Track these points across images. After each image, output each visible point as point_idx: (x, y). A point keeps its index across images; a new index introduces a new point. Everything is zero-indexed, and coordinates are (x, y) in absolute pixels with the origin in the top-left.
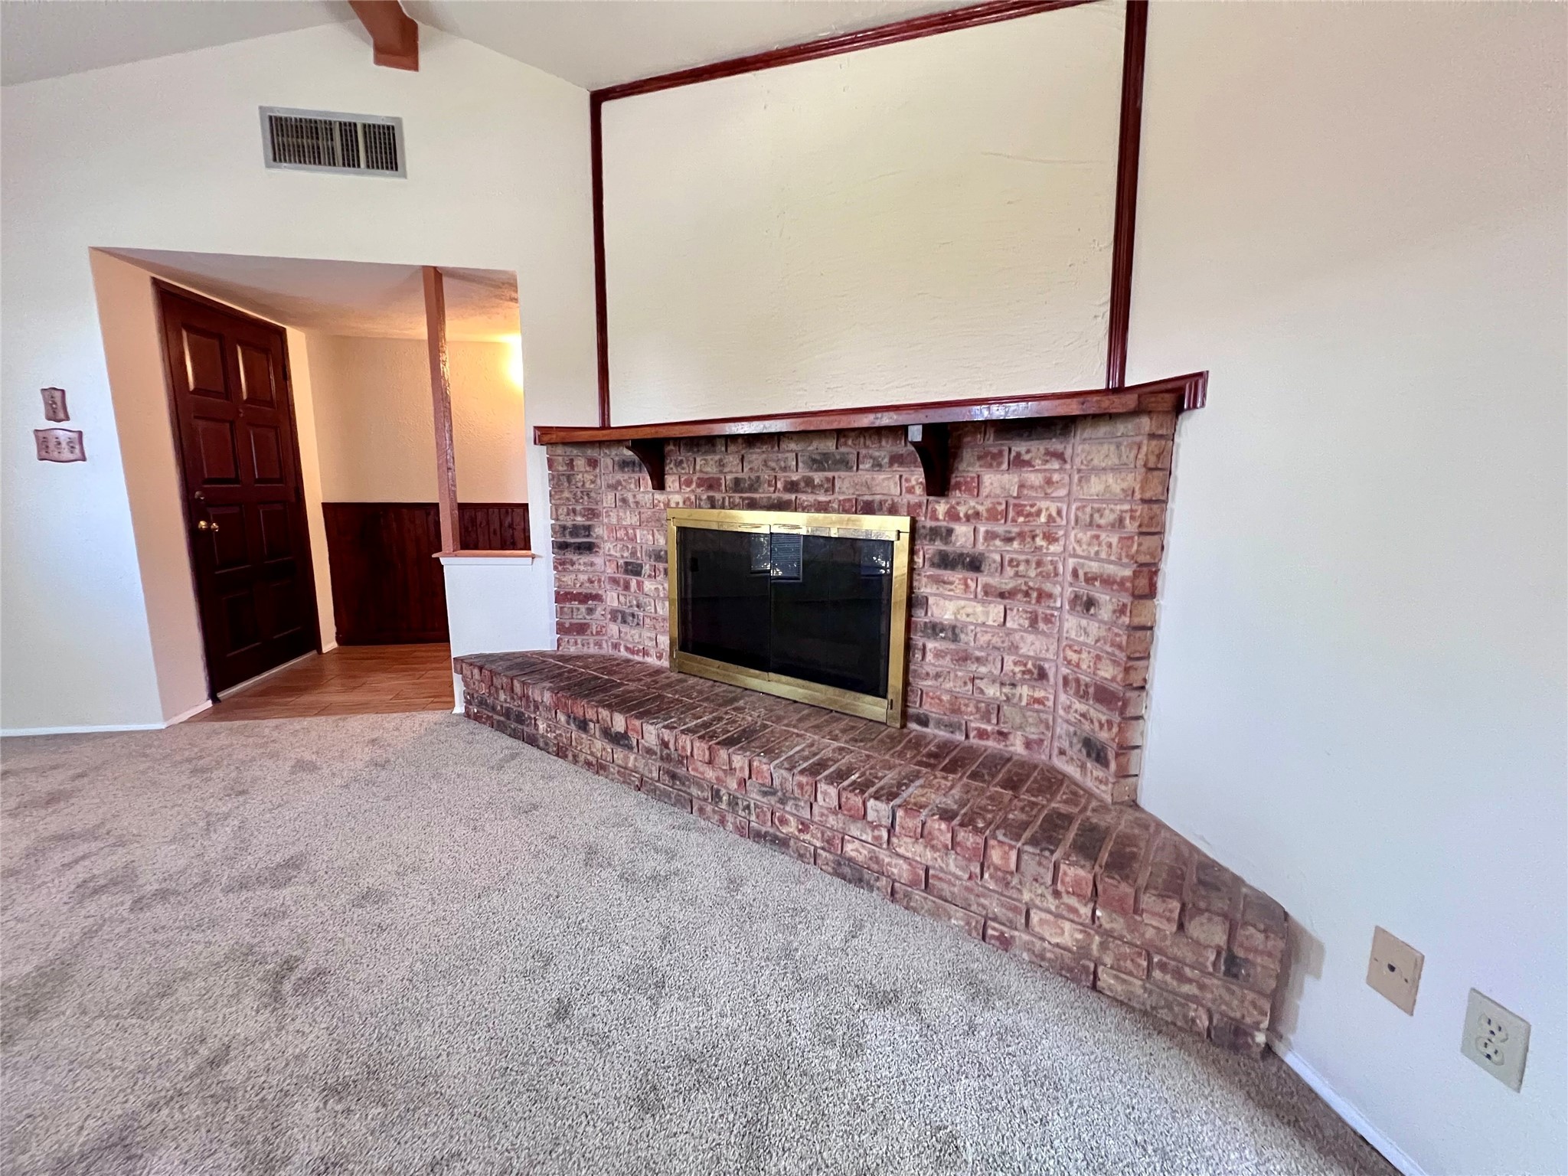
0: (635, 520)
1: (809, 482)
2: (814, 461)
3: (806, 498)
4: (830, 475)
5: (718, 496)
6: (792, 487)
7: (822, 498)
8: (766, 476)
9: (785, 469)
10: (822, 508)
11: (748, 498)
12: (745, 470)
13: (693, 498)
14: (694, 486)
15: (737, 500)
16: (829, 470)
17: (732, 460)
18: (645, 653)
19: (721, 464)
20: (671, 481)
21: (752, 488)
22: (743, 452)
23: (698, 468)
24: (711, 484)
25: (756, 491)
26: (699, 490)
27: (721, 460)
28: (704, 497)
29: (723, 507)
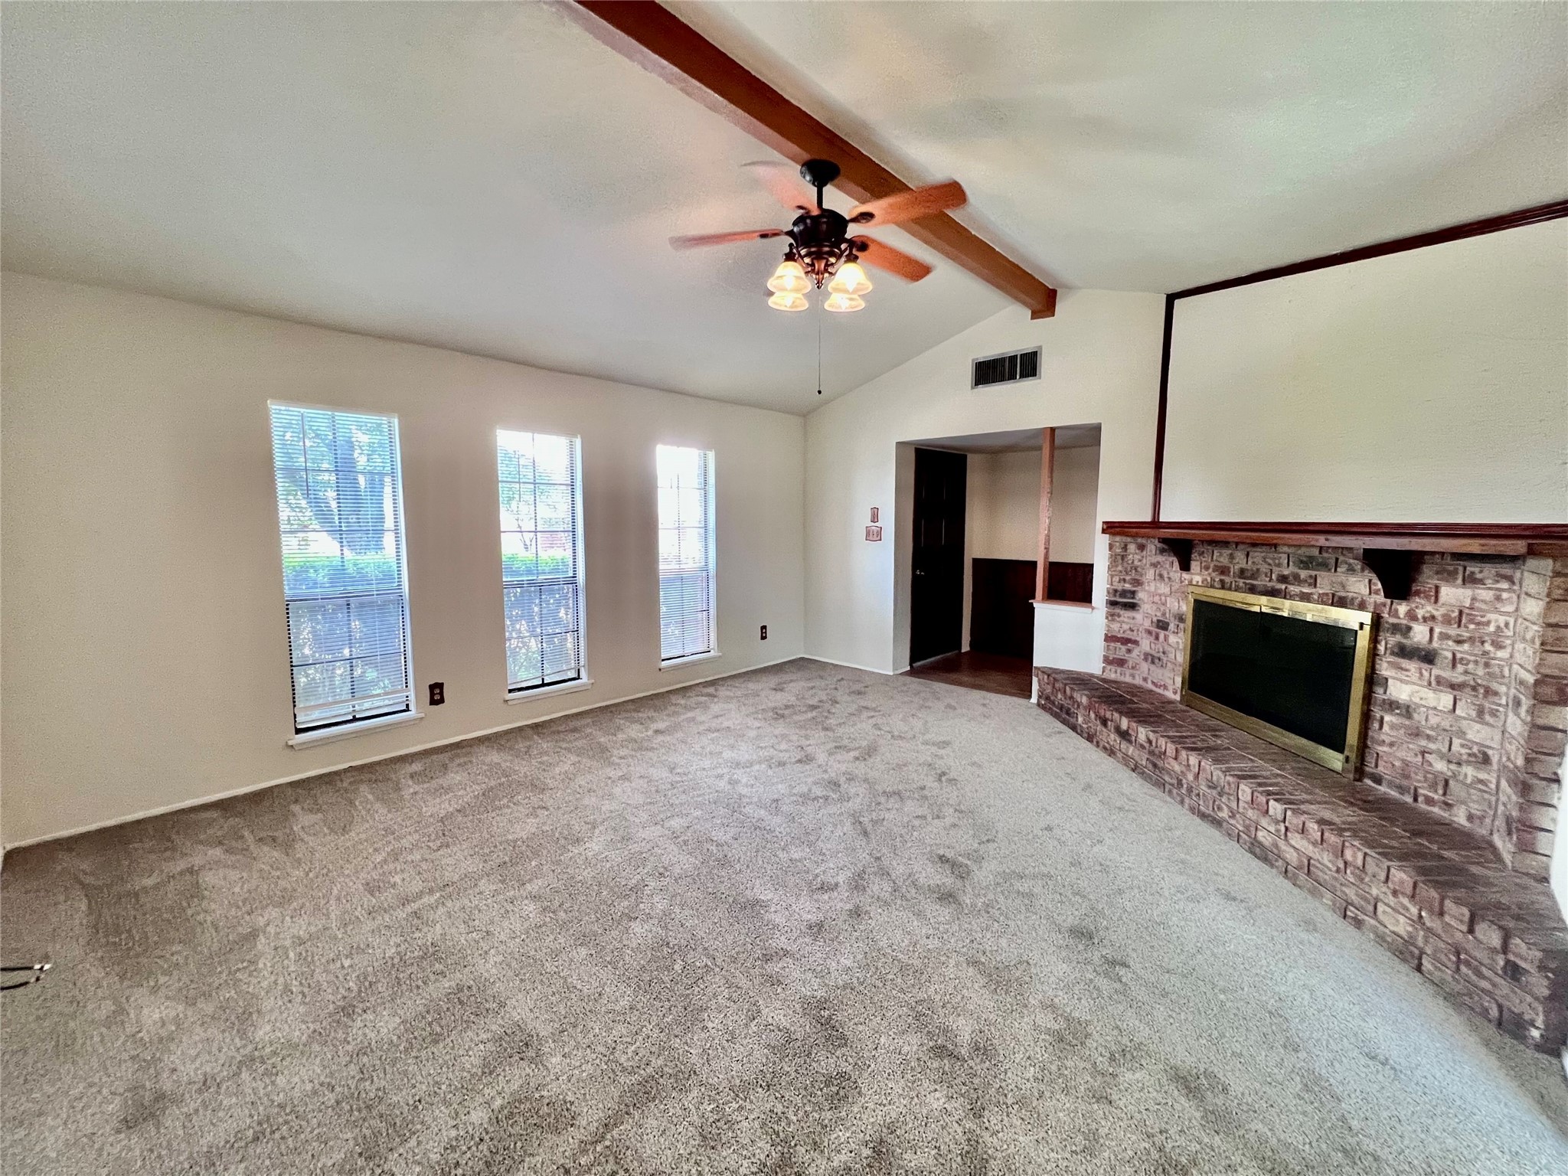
0: (1167, 590)
1: (1296, 577)
2: (1302, 562)
3: (1293, 589)
4: (1313, 573)
5: (1227, 579)
6: (1283, 579)
7: (1306, 590)
8: (1264, 568)
9: (1279, 565)
10: (1305, 598)
11: (1248, 584)
12: (1250, 563)
13: (1209, 579)
14: (1211, 570)
15: (1241, 584)
16: (1315, 570)
17: (1240, 556)
18: (1165, 688)
19: (1232, 557)
20: (1195, 565)
21: (1253, 576)
22: (1249, 550)
23: (1215, 557)
24: (1223, 571)
25: (1256, 579)
26: (1214, 574)
27: (1231, 554)
28: (1217, 580)
29: (1230, 589)
